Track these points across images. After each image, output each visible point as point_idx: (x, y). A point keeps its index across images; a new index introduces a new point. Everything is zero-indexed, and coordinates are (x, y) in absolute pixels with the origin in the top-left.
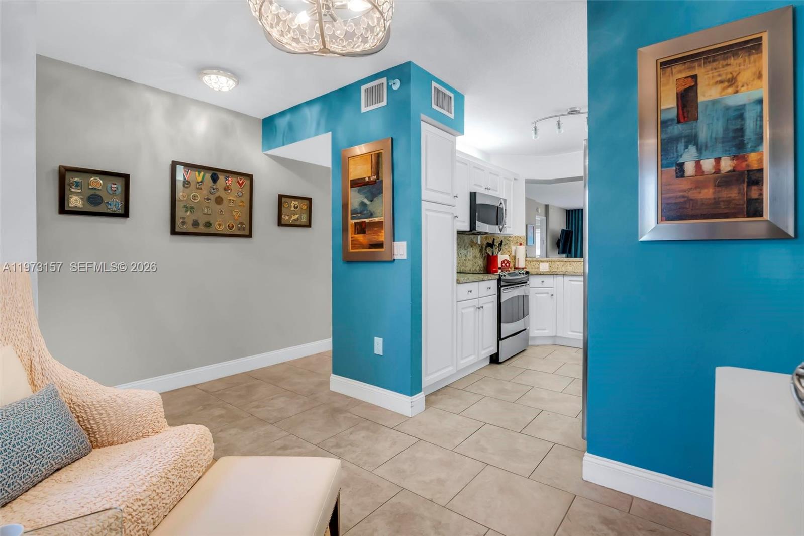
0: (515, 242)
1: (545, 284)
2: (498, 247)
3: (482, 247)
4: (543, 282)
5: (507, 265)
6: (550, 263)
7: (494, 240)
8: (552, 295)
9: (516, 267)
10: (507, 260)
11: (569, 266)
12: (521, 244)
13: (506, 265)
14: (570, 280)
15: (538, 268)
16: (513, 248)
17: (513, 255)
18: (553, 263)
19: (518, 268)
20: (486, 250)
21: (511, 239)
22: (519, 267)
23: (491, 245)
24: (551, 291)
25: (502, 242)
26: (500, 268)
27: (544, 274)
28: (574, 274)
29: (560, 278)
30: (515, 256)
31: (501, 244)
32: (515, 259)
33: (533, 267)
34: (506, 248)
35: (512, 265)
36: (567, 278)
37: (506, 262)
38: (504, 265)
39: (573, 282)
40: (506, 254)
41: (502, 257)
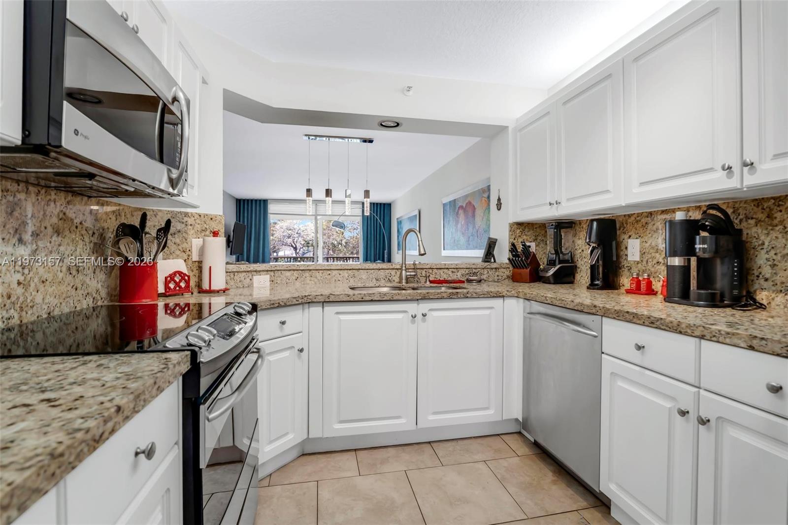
0: (198, 227)
1: (287, 329)
2: (157, 238)
3: (102, 237)
4: (283, 323)
5: (183, 285)
6: (272, 273)
7: (144, 217)
8: (301, 350)
9: (206, 286)
10: (180, 273)
11: (308, 278)
12: (215, 234)
13: (178, 284)
14: (337, 313)
15: (250, 286)
16: (196, 243)
17: (195, 257)
18: (277, 274)
19: (210, 292)
20: (116, 243)
21: (190, 221)
22: (213, 288)
23: (135, 232)
24: (299, 341)
25: (168, 223)
26: (163, 295)
27: (286, 306)
28: (348, 299)
29: (316, 310)
30: (200, 262)
31: (166, 229)
32: (200, 269)
33: (240, 285)
34: (178, 241)
35: (192, 283)
36: (330, 310)
37: (177, 279)
38: (172, 286)
39: (342, 317)
40: (178, 257)
41: (166, 266)
